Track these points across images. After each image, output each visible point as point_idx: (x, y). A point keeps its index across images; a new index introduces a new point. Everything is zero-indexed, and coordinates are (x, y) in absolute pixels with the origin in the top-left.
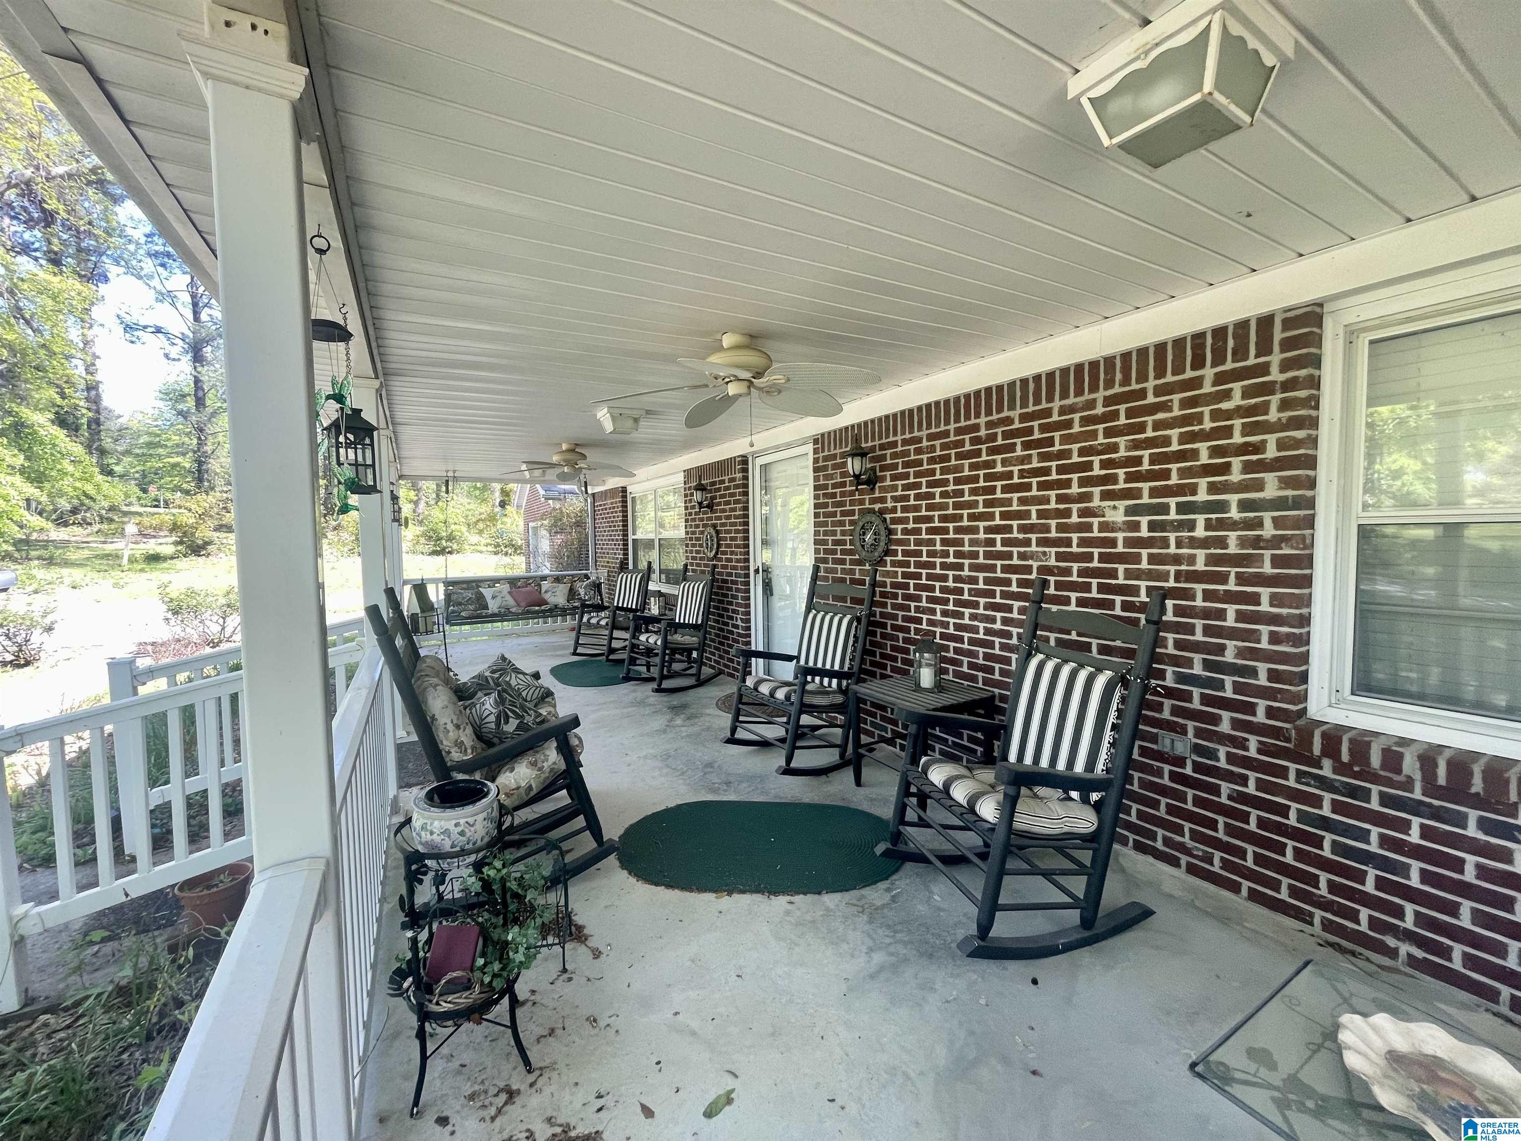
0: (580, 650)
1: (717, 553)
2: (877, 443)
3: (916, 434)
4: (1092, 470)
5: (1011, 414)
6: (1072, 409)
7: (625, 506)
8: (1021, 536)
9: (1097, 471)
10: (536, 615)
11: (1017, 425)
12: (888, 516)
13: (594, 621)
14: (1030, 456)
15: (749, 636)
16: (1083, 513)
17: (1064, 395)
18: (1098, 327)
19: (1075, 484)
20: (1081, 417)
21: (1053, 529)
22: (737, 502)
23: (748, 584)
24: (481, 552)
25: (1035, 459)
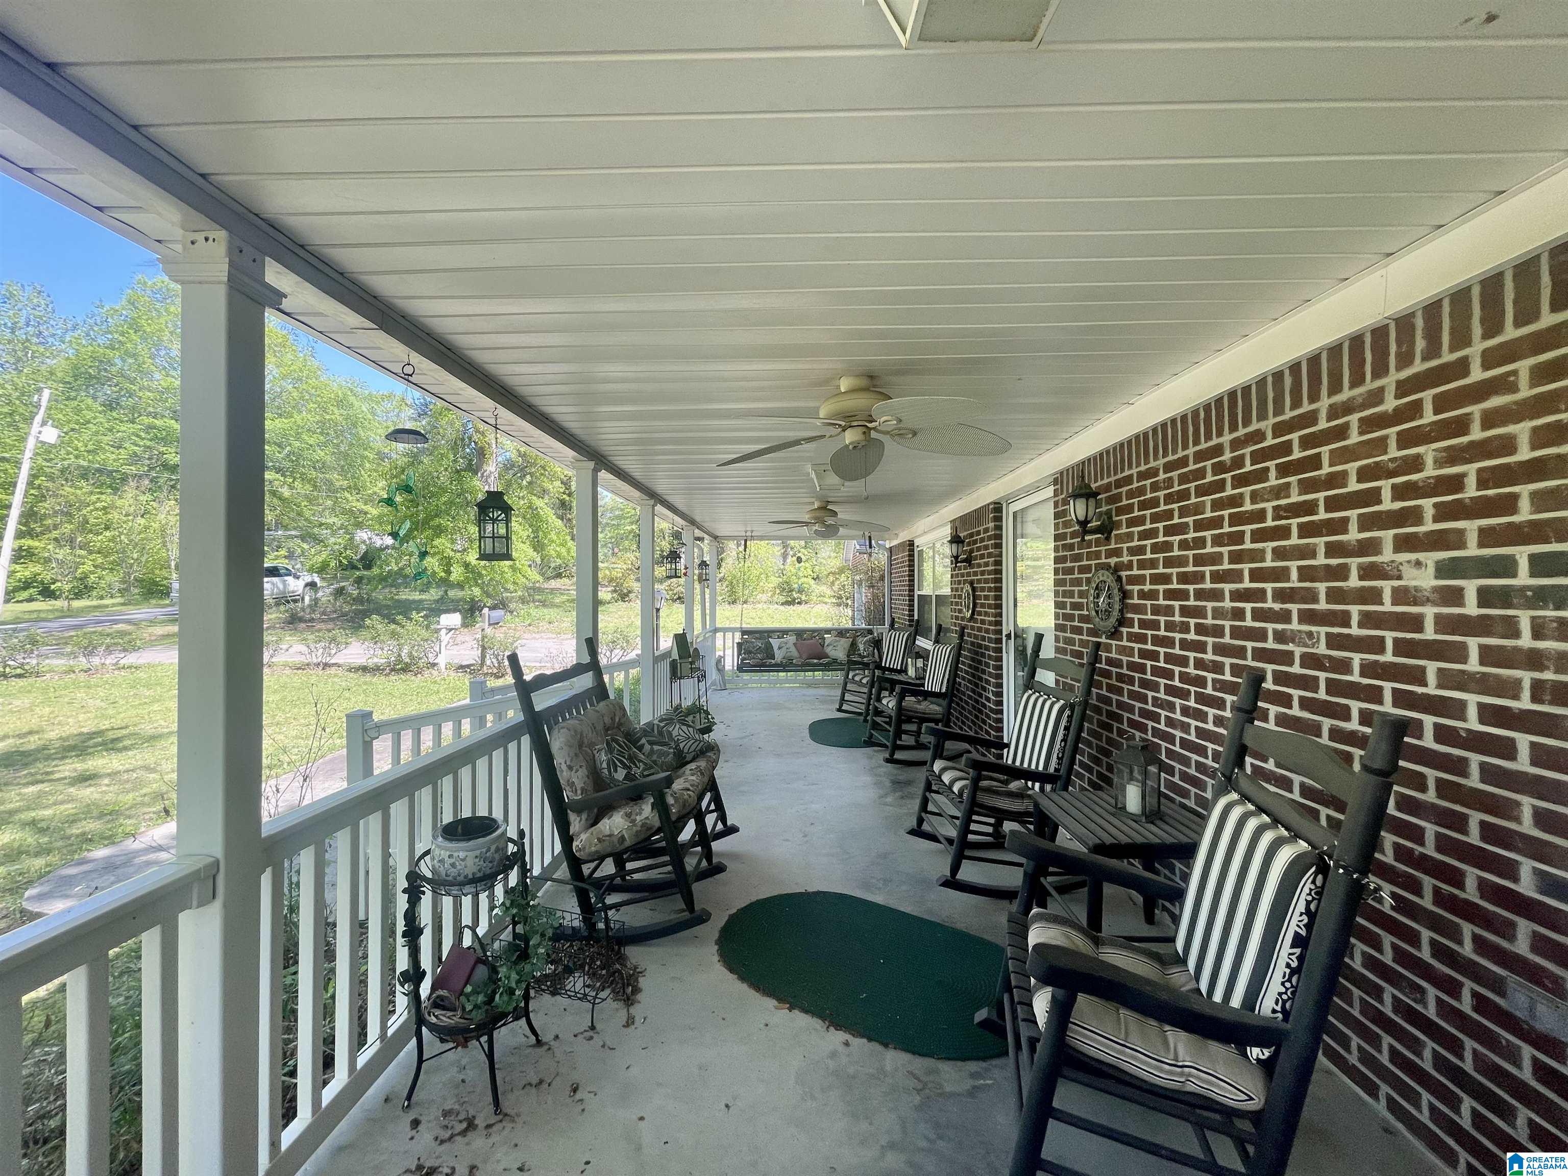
0: (845, 707)
1: (973, 614)
2: (1112, 479)
3: (1152, 464)
4: (1379, 502)
5: (1262, 425)
6: (1347, 408)
7: (911, 561)
8: (1277, 606)
9: (1388, 504)
10: (814, 668)
11: (1270, 442)
12: (1124, 574)
13: (857, 678)
14: (1288, 484)
15: (1001, 712)
16: (1367, 572)
17: (1335, 388)
18: (1383, 272)
19: (1353, 526)
20: (1361, 420)
21: (1322, 597)
22: (990, 555)
23: (999, 650)
24: (826, 603)
25: (1294, 490)
